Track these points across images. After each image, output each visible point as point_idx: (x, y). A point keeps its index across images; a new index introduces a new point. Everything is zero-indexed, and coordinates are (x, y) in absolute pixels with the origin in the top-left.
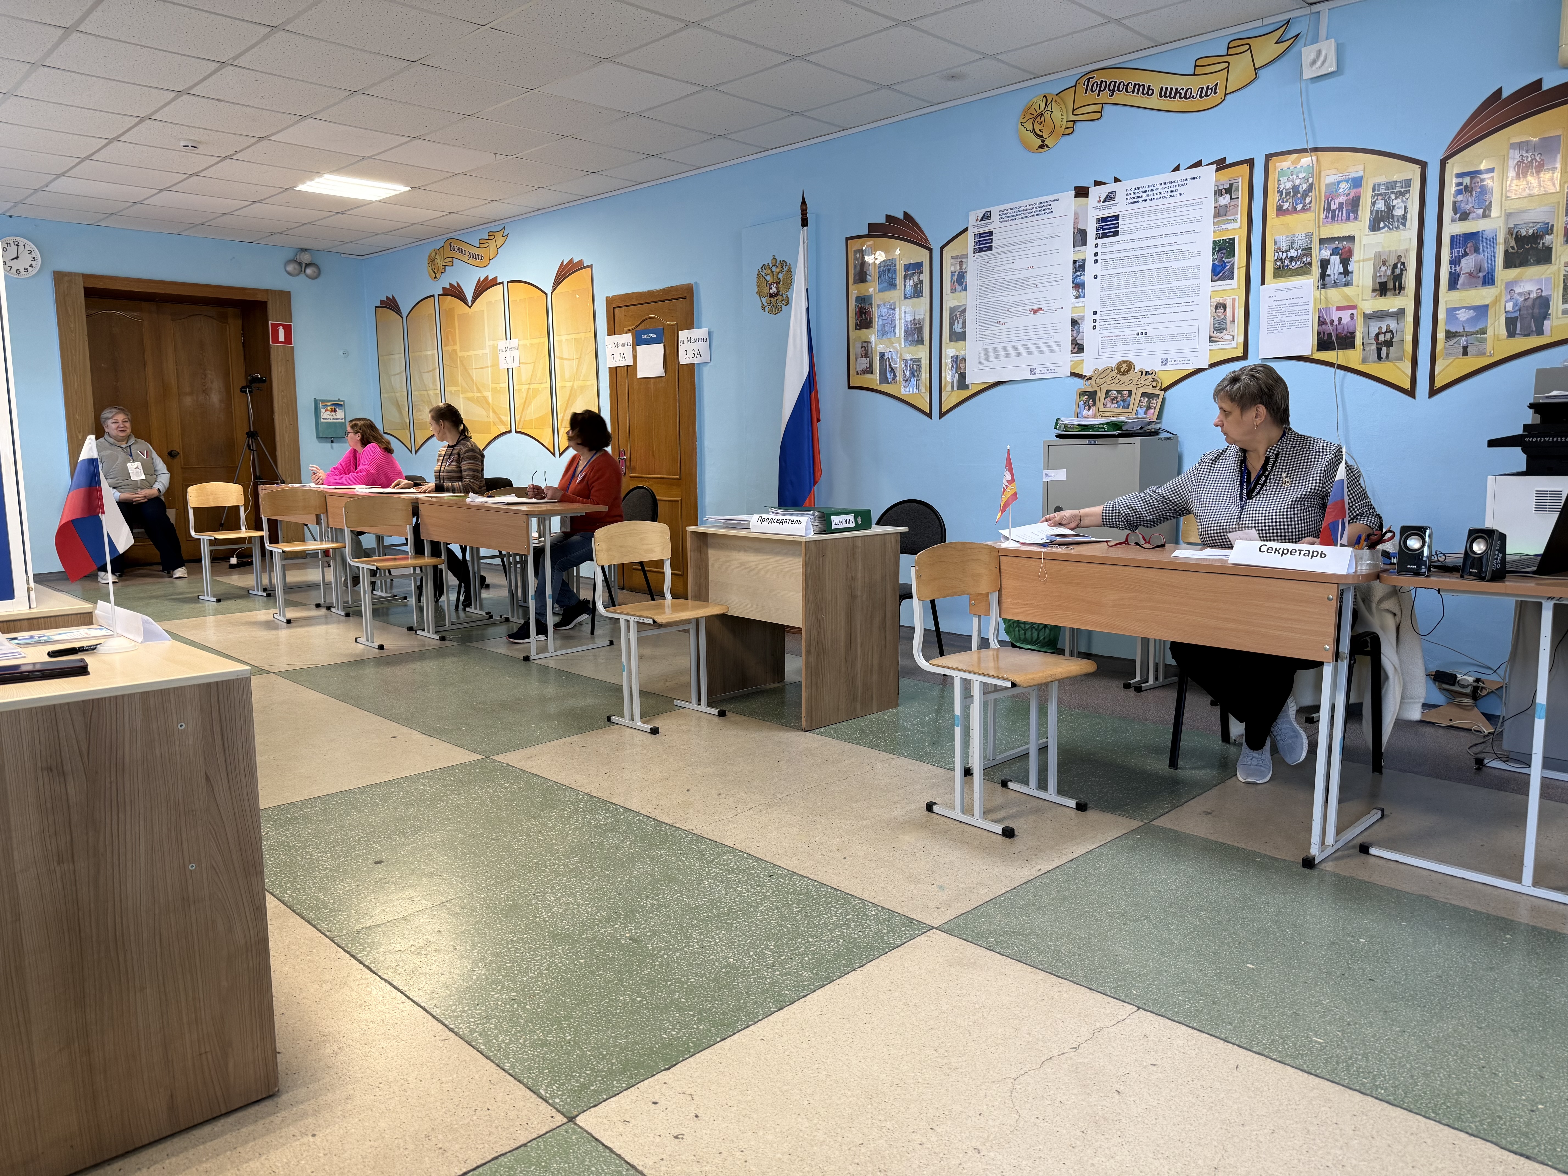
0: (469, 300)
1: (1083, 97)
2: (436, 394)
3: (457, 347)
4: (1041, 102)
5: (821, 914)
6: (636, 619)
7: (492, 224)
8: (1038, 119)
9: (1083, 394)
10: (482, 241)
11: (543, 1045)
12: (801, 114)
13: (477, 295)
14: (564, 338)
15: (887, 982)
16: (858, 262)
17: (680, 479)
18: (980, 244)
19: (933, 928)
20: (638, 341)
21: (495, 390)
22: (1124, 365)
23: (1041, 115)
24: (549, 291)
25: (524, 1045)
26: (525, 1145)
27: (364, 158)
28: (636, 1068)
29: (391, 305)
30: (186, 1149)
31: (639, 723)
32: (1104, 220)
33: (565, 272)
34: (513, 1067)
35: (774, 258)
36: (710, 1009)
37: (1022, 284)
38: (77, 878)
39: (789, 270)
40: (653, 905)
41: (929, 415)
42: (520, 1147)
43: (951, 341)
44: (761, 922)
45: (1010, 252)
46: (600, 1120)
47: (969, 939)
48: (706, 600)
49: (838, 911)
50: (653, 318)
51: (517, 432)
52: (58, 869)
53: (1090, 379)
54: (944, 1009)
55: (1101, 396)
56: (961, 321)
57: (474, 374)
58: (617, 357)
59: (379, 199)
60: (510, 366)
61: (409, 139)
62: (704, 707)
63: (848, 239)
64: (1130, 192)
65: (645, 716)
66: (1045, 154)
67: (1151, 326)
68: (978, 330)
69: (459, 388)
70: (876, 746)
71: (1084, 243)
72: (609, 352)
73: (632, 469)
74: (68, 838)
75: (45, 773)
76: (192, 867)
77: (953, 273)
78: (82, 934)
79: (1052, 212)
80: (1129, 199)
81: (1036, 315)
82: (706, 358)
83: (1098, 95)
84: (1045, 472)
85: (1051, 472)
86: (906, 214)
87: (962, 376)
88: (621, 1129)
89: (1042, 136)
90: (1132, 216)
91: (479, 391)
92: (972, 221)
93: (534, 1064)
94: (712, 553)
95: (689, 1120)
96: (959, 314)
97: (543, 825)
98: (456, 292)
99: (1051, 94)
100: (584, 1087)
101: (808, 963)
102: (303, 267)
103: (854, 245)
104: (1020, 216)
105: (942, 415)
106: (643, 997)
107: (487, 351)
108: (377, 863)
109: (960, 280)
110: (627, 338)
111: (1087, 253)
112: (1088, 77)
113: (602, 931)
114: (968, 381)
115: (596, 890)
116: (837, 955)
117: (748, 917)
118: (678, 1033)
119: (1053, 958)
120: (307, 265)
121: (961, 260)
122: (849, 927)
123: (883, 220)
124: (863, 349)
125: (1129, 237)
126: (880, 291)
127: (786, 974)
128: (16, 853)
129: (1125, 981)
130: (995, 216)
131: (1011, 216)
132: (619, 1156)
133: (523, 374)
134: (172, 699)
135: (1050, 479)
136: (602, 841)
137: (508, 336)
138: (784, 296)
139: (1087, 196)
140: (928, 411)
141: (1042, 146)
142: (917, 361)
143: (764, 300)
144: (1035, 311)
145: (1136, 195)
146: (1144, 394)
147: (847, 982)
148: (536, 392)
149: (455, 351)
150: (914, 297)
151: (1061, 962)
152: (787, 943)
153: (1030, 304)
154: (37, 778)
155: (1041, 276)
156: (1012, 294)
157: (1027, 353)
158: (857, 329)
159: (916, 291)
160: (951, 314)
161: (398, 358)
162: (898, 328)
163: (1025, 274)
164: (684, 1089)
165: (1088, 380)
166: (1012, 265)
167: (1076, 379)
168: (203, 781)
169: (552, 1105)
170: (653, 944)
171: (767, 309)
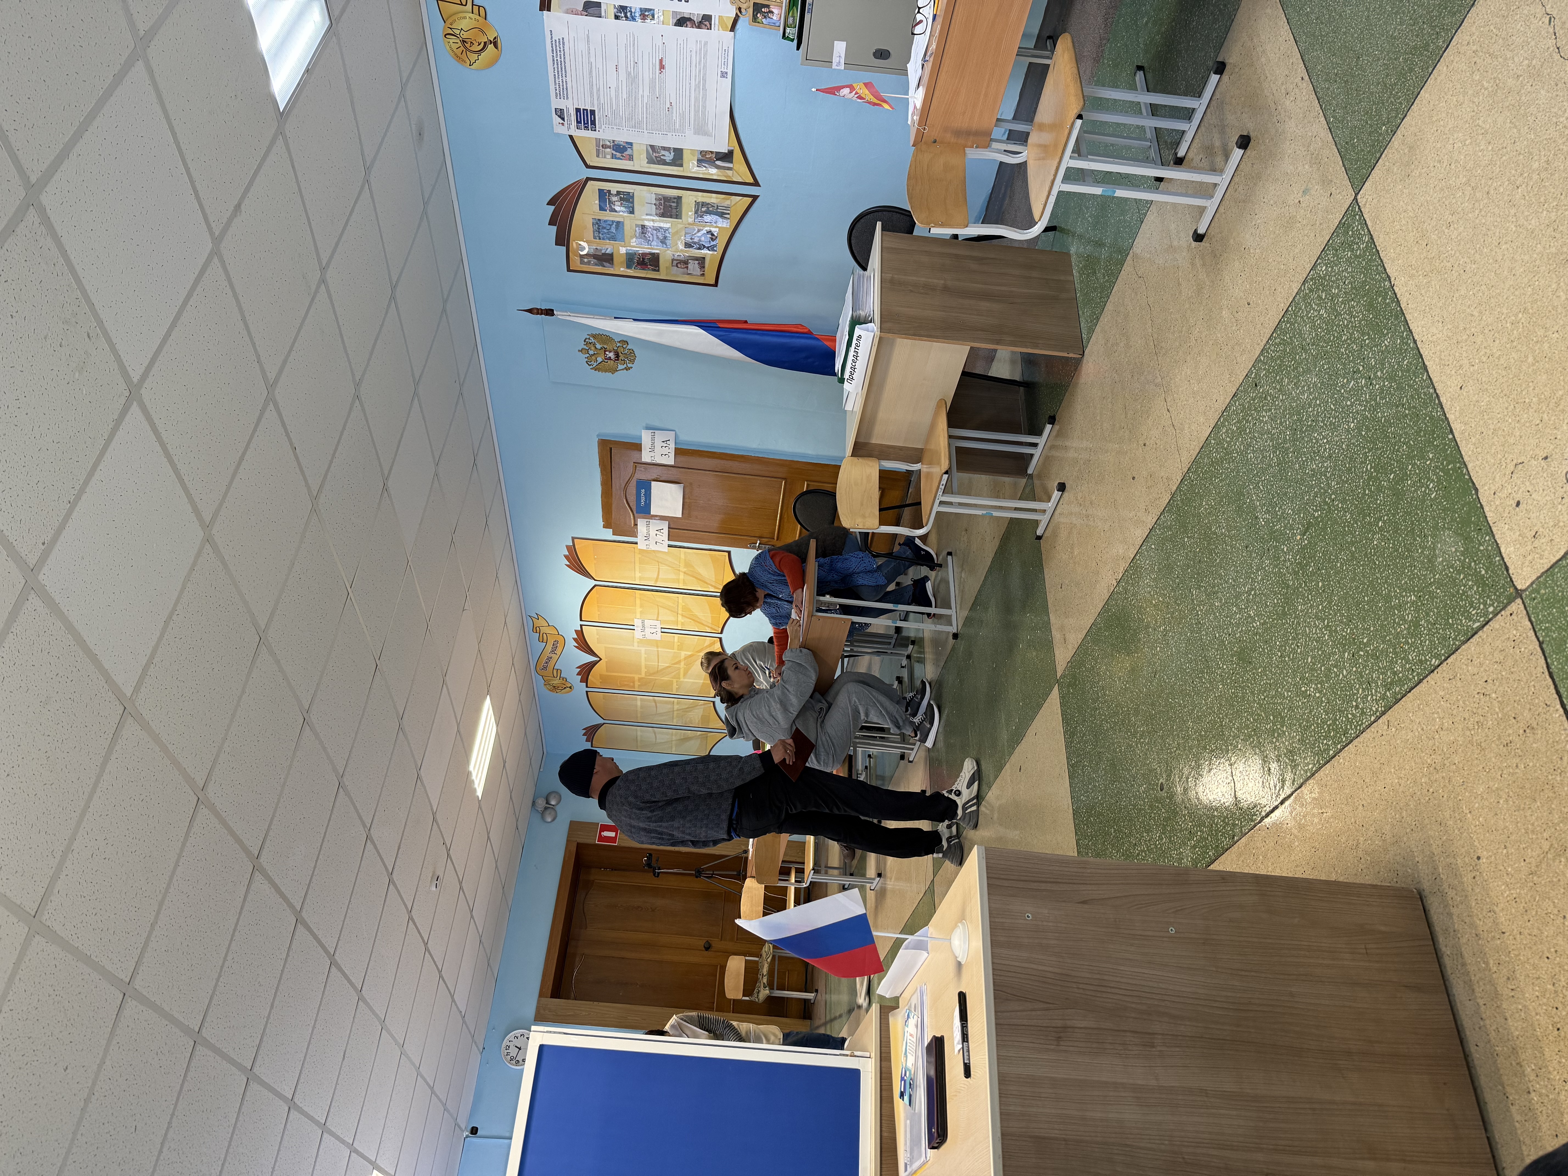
0: (593, 659)
2: (678, 703)
3: (637, 677)
4: (451, 41)
7: (526, 628)
8: (468, 45)
9: (755, 18)
10: (541, 640)
11: (1416, 624)
12: (445, 303)
13: (590, 651)
14: (638, 575)
15: (1416, 249)
16: (593, 261)
17: (786, 478)
18: (588, 123)
19: (1355, 199)
20: (646, 512)
21: (680, 648)
23: (464, 42)
24: (594, 583)
25: (1412, 645)
26: (1541, 644)
27: (458, 731)
28: (1468, 526)
29: (590, 733)
31: (1049, 504)
33: (576, 565)
34: (1437, 656)
35: (581, 351)
36: (1409, 447)
37: (633, 79)
38: (1170, 1033)
39: (594, 336)
40: (1268, 512)
41: (755, 198)
42: (1542, 649)
43: (681, 165)
45: (598, 90)
46: (1527, 563)
47: (1378, 156)
49: (1314, 309)
51: (721, 633)
52: (1159, 1048)
53: (740, 9)
54: (1464, 180)
56: (663, 152)
57: (663, 665)
58: (659, 537)
59: (495, 726)
60: (660, 630)
61: (444, 686)
62: (1041, 440)
63: (569, 270)
66: (503, 42)
68: (674, 134)
69: (675, 681)
70: (1115, 275)
71: (598, 5)
74: (1128, 1034)
76: (1172, 930)
77: (613, 157)
78: (1228, 1038)
79: (563, 39)
81: (666, 66)
82: (671, 435)
84: (834, 66)
85: (835, 60)
86: (550, 203)
87: (719, 156)
88: (1544, 540)
89: (485, 43)
91: (679, 662)
92: (563, 130)
93: (1439, 633)
94: (877, 439)
95: (1549, 466)
96: (655, 154)
97: (1147, 627)
98: (586, 671)
99: (443, 29)
100: (1480, 581)
101: (1372, 340)
102: (548, 807)
103: (576, 263)
104: (564, 75)
105: (756, 184)
106: (1379, 519)
107: (643, 650)
108: (1162, 789)
109: (621, 149)
110: (642, 523)
111: (609, 3)
113: (1288, 564)
114: (725, 150)
115: (1237, 572)
116: (1370, 307)
117: (1303, 408)
118: (1433, 481)
119: (1421, 54)
120: (547, 803)
121: (601, 146)
122: (1336, 296)
123: (554, 228)
124: (679, 265)
126: (623, 240)
127: (1383, 364)
128: (1139, 1082)
130: (561, 104)
131: (563, 86)
133: (668, 617)
134: (1001, 920)
135: (843, 61)
137: (631, 628)
138: (618, 344)
140: (750, 200)
141: (495, 44)
142: (698, 207)
143: (620, 367)
144: (662, 67)
147: (1407, 294)
148: (685, 608)
149: (640, 679)
150: (633, 202)
151: (1429, 45)
152: (1344, 364)
153: (654, 73)
154: (1066, 1051)
155: (626, 57)
156: (641, 92)
157: (705, 80)
158: (658, 271)
159: (627, 200)
160: (654, 163)
161: (641, 733)
162: (662, 225)
163: (623, 76)
164: (1508, 472)
165: (740, 12)
166: (613, 89)
167: (738, 26)
168: (1086, 906)
169: (1496, 614)
170: (1317, 511)
171: (629, 365)
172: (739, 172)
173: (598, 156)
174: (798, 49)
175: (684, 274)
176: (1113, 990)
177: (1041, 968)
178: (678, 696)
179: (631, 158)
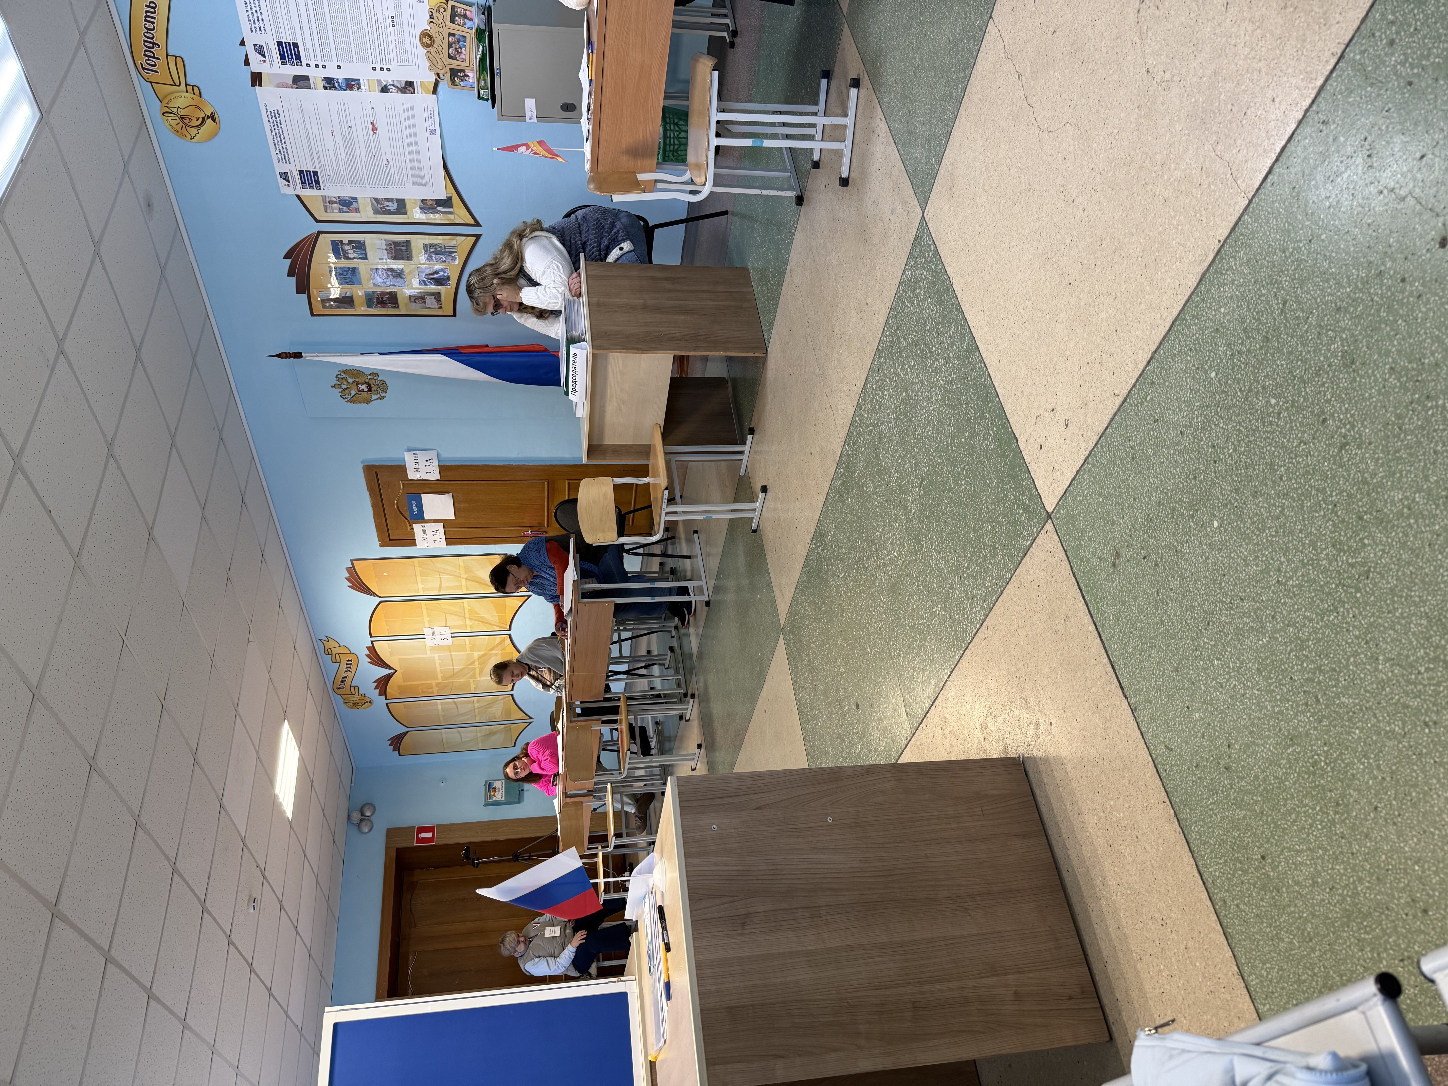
0: (389, 671)
1: (162, 75)
2: (478, 701)
3: (434, 682)
4: (170, 118)
5: (909, 321)
6: (665, 505)
7: (317, 651)
8: (187, 121)
9: (453, 82)
10: (334, 661)
11: (994, 548)
12: (194, 357)
13: (385, 665)
14: (421, 586)
15: (962, 254)
16: (334, 305)
17: (548, 480)
18: (312, 183)
19: (923, 216)
20: (420, 518)
21: (472, 650)
22: (425, 40)
23: (182, 118)
24: (379, 600)
25: (993, 564)
26: (1066, 552)
27: (258, 758)
28: (1015, 467)
29: (397, 742)
30: (1056, 824)
31: (758, 504)
32: (282, 57)
33: (358, 585)
34: (1009, 571)
35: (334, 386)
36: (974, 411)
37: (349, 142)
38: (833, 904)
39: (345, 372)
40: (896, 471)
41: (478, 237)
42: (1067, 555)
43: (406, 213)
44: (912, 374)
45: (318, 153)
46: (1051, 492)
47: (933, 181)
48: (649, 446)
49: (907, 306)
50: (397, 504)
51: (510, 629)
52: (824, 918)
53: (438, 75)
54: (984, 199)
55: (455, 64)
56: (387, 203)
57: (457, 668)
58: (436, 538)
59: (297, 748)
60: (450, 636)
61: (238, 717)
62: (746, 448)
63: (312, 315)
64: (253, 29)
65: (753, 499)
66: (220, 115)
67: (385, 12)
68: (395, 187)
69: (472, 680)
70: (780, 285)
71: (307, 78)
72: (432, 545)
73: (541, 525)
74: (800, 910)
75: (746, 927)
76: (830, 820)
77: (341, 211)
78: (878, 900)
79: (278, 109)
80: (261, 31)
81: (378, 128)
82: (433, 454)
83: (159, 59)
84: (528, 120)
85: (528, 114)
86: (286, 257)
87: (439, 203)
88: (1058, 473)
89: (203, 118)
90: (277, 28)
91: (473, 663)
92: (290, 191)
93: (1008, 553)
94: (608, 440)
95: (1055, 416)
96: (379, 205)
97: (834, 575)
98: (383, 684)
99: (161, 110)
100: (1026, 509)
101: (944, 328)
102: (364, 819)
103: (318, 308)
104: (283, 142)
105: (477, 224)
106: (963, 469)
107: (436, 656)
108: (858, 708)
109: (347, 203)
110: (417, 528)
111: (316, 75)
112: (141, 69)
113: (913, 511)
114: (444, 197)
115: (884, 522)
116: (940, 302)
117: (909, 386)
118: (991, 435)
119: (949, 101)
120: (362, 815)
121: (328, 203)
122: (919, 294)
123: (293, 279)
124: (417, 301)
125: (298, 32)
126: (360, 283)
127: (952, 347)
128: (810, 948)
129: (969, 32)
130: (285, 168)
131: (284, 153)
132: (1078, 472)
133: (456, 623)
134: (692, 835)
135: (535, 115)
136: (848, 522)
137: (421, 637)
138: (369, 377)
139: (260, 74)
140: (474, 238)
141: (213, 119)
142: (427, 247)
143: (374, 397)
144: (374, 129)
145: (257, 24)
146: (452, 21)
147: (960, 290)
148: (471, 612)
149: (437, 684)
150: (365, 249)
151: (953, 94)
152: (929, 349)
153: (368, 135)
154: (749, 934)
155: (340, 122)
156: (358, 153)
157: (416, 137)
158: (398, 307)
159: (359, 248)
160: (380, 213)
161: (446, 734)
162: (394, 267)
163: (339, 139)
164: (1033, 424)
165: (439, 77)
166: (331, 152)
167: (439, 89)
168: (760, 811)
169: (1038, 533)
170: (925, 467)
171: (383, 395)
172: (460, 214)
173: (326, 211)
174: (493, 107)
175: (423, 308)
176: (785, 877)
177: (726, 868)
178: (478, 695)
179: (357, 210)
